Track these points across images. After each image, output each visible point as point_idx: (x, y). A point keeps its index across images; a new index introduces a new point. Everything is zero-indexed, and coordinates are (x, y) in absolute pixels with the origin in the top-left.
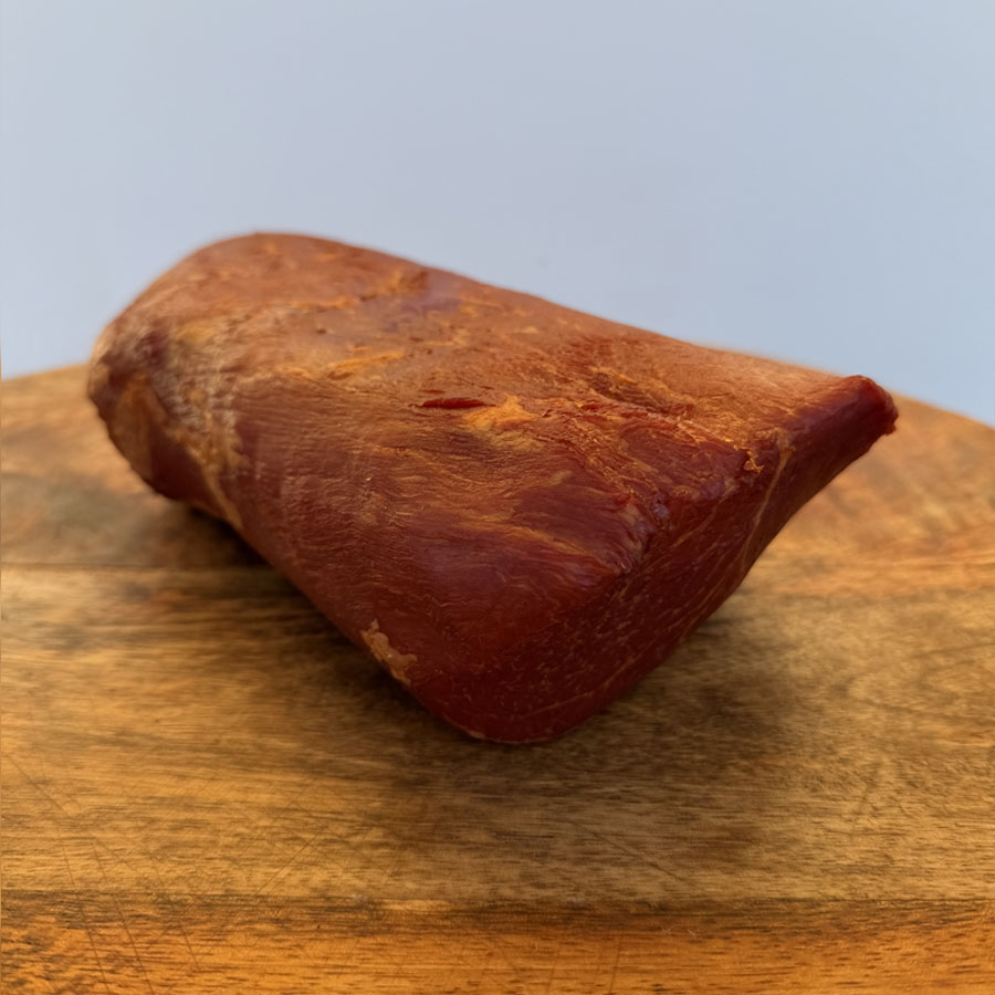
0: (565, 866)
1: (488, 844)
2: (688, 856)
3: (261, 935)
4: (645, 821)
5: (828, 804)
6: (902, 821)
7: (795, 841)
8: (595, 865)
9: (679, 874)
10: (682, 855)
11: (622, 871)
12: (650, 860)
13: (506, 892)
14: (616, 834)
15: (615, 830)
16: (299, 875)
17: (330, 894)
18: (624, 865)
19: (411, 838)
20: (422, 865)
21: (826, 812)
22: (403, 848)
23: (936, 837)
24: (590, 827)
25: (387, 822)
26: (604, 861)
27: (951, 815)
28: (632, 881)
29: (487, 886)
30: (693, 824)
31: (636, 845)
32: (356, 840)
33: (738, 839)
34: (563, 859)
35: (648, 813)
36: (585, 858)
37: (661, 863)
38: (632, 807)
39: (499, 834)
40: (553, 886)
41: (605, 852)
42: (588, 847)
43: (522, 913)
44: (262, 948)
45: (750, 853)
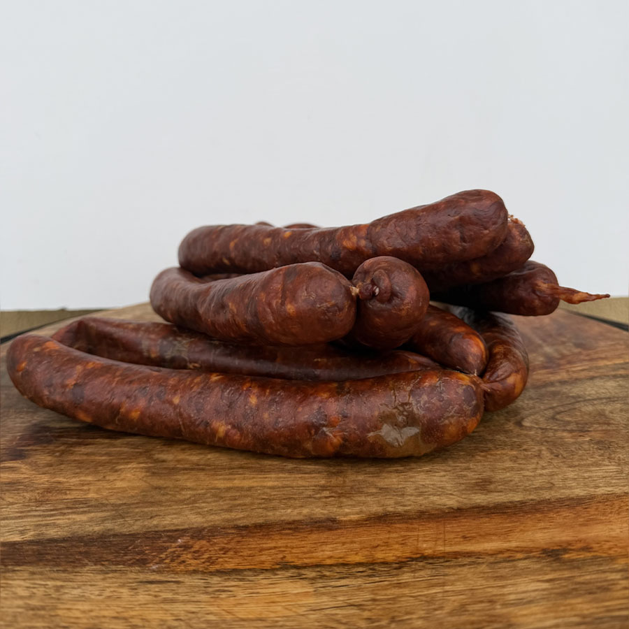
0: (413, 498)
1: (377, 493)
2: (466, 490)
3: (287, 534)
4: (444, 479)
5: (522, 466)
6: (555, 470)
7: (511, 481)
8: (426, 496)
9: (463, 496)
10: (463, 490)
11: (438, 497)
12: (450, 492)
13: (390, 509)
14: (433, 485)
15: (431, 483)
16: (296, 511)
17: (312, 517)
18: (439, 495)
19: (342, 493)
20: (350, 503)
21: (522, 469)
22: (339, 497)
23: (571, 475)
24: (421, 483)
25: (329, 488)
26: (430, 495)
27: (576, 466)
28: (443, 501)
29: (381, 508)
30: (465, 478)
31: (442, 488)
32: (318, 496)
33: (486, 482)
34: (412, 495)
35: (444, 476)
36: (421, 494)
37: (454, 493)
38: (437, 474)
39: (381, 489)
40: (410, 505)
41: (429, 491)
42: (421, 490)
43: (399, 516)
44: (288, 539)
45: (492, 487)
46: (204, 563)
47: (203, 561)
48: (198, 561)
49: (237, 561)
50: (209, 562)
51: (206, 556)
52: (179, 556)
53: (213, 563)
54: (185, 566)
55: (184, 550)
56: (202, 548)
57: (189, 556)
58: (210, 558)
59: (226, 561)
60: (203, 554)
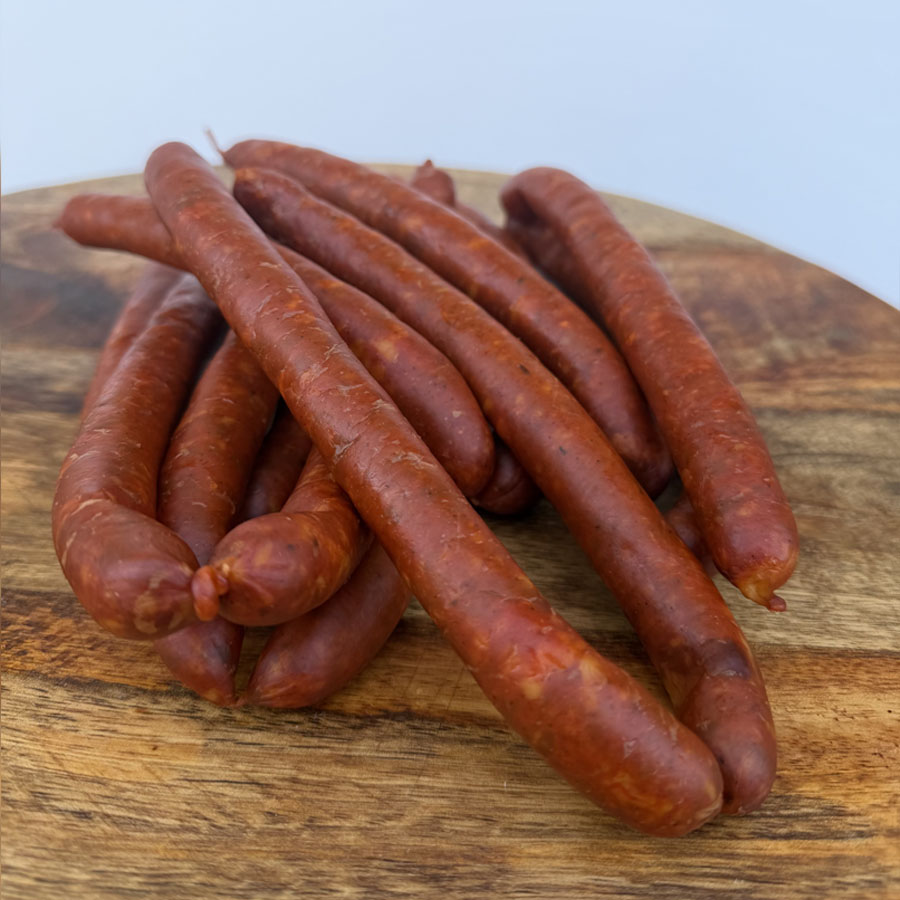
46: (53, 660)
47: (53, 656)
48: (46, 656)
49: (106, 665)
50: (62, 659)
51: (62, 648)
52: (20, 641)
53: (67, 663)
54: (23, 661)
55: (33, 632)
56: (61, 631)
57: (37, 643)
58: (67, 652)
59: (89, 664)
60: (58, 645)
